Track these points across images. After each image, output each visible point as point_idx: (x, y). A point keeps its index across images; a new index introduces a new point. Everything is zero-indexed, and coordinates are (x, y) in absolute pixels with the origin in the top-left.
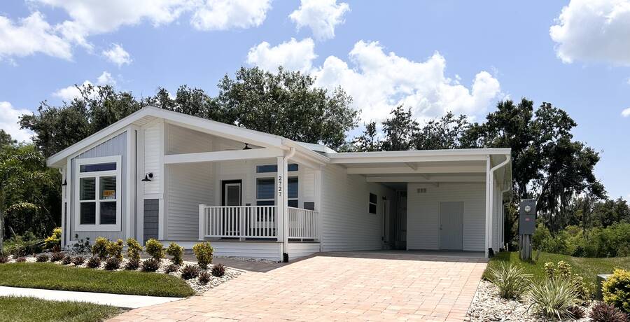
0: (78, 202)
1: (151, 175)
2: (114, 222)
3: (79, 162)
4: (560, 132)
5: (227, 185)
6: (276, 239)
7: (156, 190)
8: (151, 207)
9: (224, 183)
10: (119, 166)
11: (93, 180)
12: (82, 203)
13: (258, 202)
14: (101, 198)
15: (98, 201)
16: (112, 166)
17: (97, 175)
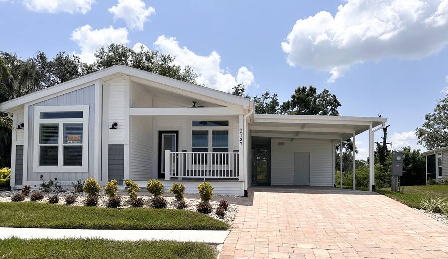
0: (37, 145)
1: (115, 124)
2: (81, 164)
3: (38, 110)
4: (331, 109)
5: (163, 135)
6: (238, 179)
7: (122, 137)
8: (116, 152)
9: (160, 133)
10: (85, 115)
11: (56, 127)
12: (41, 147)
13: (193, 149)
14: (65, 141)
15: (61, 145)
16: (79, 115)
17: (61, 122)
